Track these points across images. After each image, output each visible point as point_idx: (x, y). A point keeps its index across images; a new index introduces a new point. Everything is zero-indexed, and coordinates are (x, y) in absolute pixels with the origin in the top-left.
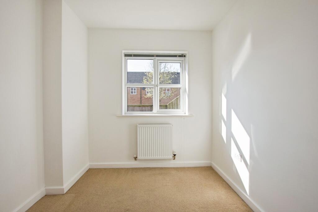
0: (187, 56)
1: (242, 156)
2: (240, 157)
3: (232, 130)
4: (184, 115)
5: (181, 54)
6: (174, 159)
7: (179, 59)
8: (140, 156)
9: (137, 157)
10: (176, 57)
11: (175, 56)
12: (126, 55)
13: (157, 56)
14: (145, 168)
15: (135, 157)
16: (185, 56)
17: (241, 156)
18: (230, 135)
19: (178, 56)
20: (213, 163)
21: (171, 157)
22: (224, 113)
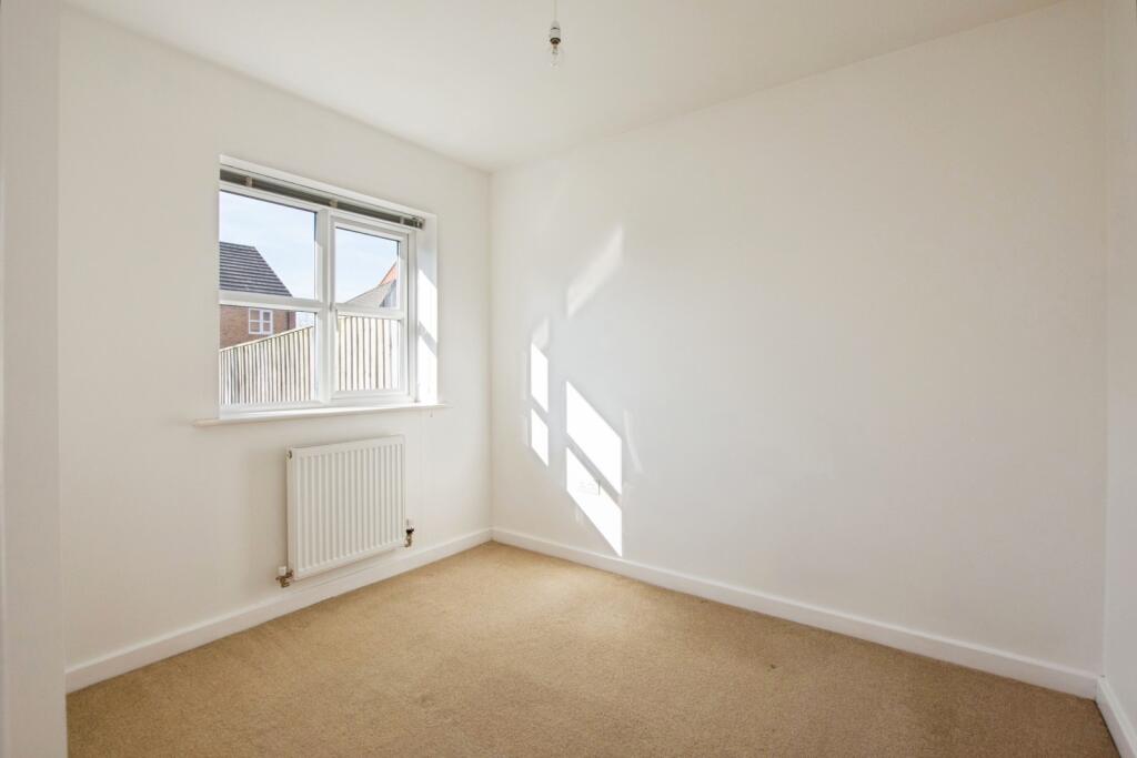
0: (427, 225)
1: (602, 481)
2: (597, 485)
3: (569, 431)
4: (414, 405)
5: (411, 218)
6: (409, 543)
7: (403, 231)
8: (304, 566)
9: (289, 574)
10: (399, 222)
11: (395, 219)
12: (227, 176)
13: (342, 206)
14: (322, 602)
15: (284, 574)
16: (421, 226)
17: (599, 483)
18: (562, 443)
19: (402, 221)
20: (496, 528)
21: (403, 538)
22: (540, 391)
